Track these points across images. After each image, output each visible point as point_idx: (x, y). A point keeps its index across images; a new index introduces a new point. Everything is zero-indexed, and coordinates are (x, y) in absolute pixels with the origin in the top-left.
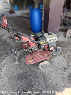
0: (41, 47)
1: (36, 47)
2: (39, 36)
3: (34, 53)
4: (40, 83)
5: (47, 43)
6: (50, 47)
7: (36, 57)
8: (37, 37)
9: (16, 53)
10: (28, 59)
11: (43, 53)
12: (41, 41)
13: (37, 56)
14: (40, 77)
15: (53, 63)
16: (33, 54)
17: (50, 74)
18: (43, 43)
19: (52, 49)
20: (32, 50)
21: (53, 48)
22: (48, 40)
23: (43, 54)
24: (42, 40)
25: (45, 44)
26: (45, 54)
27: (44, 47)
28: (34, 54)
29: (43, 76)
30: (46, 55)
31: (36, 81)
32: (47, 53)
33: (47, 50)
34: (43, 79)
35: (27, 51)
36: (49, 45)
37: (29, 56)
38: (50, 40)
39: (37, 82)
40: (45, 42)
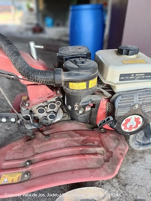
0: (73, 108)
3: (46, 133)
5: (105, 92)
6: (119, 113)
7: (45, 160)
11: (82, 138)
12: (70, 75)
13: (48, 155)
15: (128, 187)
16: (35, 141)
18: (82, 86)
19: (128, 126)
20: (36, 120)
21: (138, 123)
22: (112, 76)
23: (84, 144)
24: (80, 68)
25: (95, 98)
26: (92, 150)
27: (88, 109)
28: (43, 141)
30: (96, 154)
32: (101, 144)
33: (107, 126)
35: (13, 120)
36: (117, 104)
38: (124, 77)
40: (93, 83)
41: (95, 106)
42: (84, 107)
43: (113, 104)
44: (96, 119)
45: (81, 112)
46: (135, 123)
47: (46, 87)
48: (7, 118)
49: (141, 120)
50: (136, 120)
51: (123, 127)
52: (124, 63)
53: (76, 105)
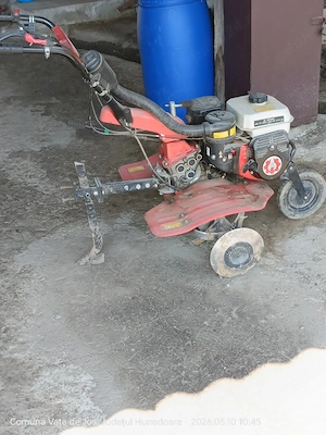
0: (217, 156)
1: (192, 163)
2: (208, 108)
3: (186, 194)
4: (224, 325)
5: (244, 139)
6: (259, 155)
7: (198, 209)
8: (198, 112)
9: (96, 193)
10: (160, 221)
11: (227, 190)
12: (216, 126)
13: (199, 205)
14: (219, 306)
16: (178, 202)
17: (271, 297)
18: (224, 135)
19: (269, 168)
20: (173, 181)
21: (278, 164)
22: (248, 123)
23: (230, 193)
24: (222, 120)
25: (235, 145)
26: (239, 196)
27: (230, 156)
28: (187, 200)
29: (235, 304)
30: (244, 198)
31: (204, 319)
34: (238, 313)
35: (148, 186)
36: (256, 148)
37: (162, 207)
38: (258, 123)
39: (205, 323)
40: (233, 131)
41: (236, 153)
42: (226, 155)
43: (252, 147)
44: (238, 168)
45: (224, 160)
46: (275, 165)
47: (184, 142)
48: (141, 184)
49: (280, 161)
50: (276, 161)
51: (265, 171)
52: (256, 111)
53: (220, 153)
